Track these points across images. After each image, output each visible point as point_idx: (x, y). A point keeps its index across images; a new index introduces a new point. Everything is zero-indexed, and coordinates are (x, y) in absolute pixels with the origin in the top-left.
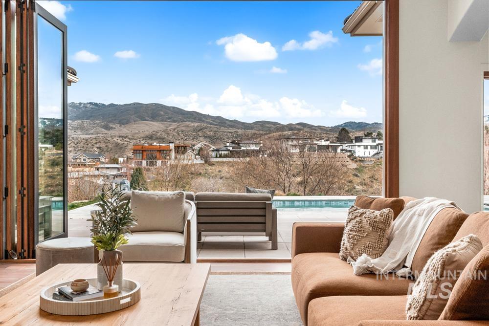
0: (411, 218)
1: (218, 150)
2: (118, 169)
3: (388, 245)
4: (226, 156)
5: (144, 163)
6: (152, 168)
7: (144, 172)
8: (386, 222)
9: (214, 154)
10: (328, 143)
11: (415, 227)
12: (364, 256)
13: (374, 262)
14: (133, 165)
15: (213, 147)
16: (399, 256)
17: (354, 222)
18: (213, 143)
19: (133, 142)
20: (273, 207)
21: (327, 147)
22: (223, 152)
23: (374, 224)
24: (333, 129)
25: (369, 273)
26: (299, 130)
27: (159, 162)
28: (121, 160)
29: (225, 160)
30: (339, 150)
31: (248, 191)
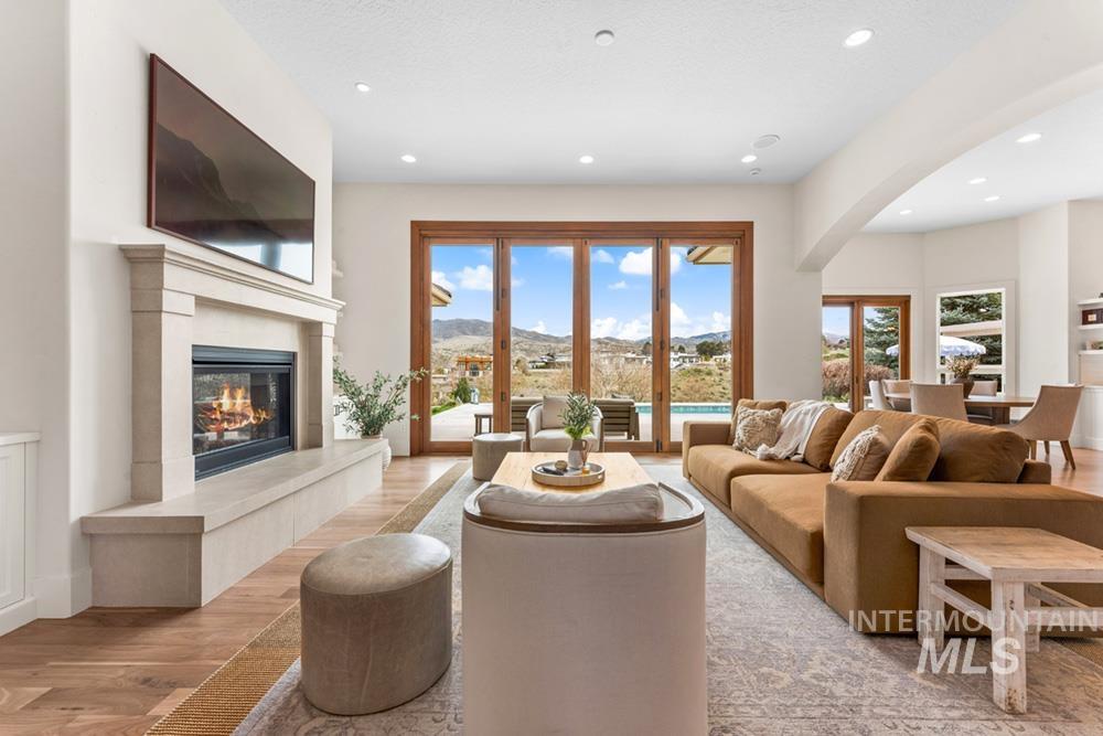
0: (798, 416)
1: (534, 362)
2: (444, 378)
3: (779, 438)
4: (541, 367)
5: (468, 373)
6: (475, 378)
7: (468, 382)
8: (778, 419)
9: (530, 365)
10: (634, 356)
11: (802, 423)
12: (764, 446)
13: (772, 450)
14: (457, 376)
15: (529, 359)
16: (792, 446)
17: (748, 419)
18: (529, 355)
19: (456, 354)
20: (637, 410)
21: (634, 359)
22: (539, 364)
23: (766, 421)
24: (638, 343)
25: (770, 458)
26: (607, 344)
27: (481, 373)
28: (446, 370)
29: (540, 370)
30: (644, 362)
31: (614, 397)
